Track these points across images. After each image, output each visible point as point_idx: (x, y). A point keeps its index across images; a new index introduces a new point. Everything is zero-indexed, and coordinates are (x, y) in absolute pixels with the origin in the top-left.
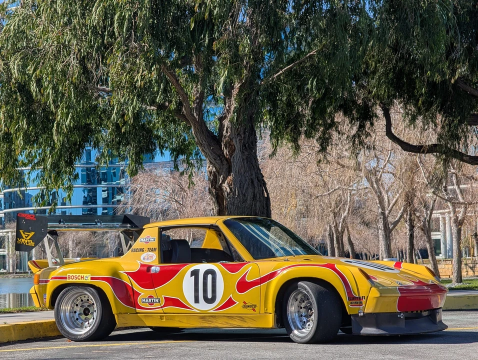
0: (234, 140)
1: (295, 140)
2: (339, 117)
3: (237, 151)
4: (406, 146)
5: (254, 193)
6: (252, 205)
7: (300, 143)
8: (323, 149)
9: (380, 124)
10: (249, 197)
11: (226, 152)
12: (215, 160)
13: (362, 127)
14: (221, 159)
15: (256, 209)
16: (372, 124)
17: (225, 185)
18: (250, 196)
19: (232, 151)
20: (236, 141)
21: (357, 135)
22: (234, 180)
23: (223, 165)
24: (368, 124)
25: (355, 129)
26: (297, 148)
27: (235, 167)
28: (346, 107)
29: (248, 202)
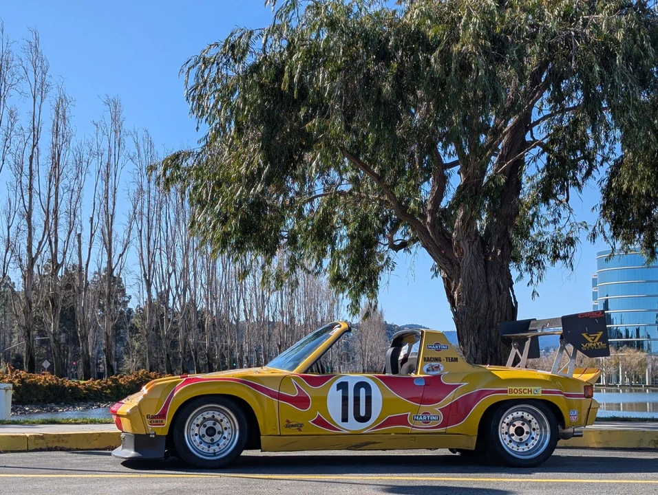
0: (461, 242)
3: (467, 254)
5: (489, 301)
6: (487, 315)
10: (482, 305)
12: (445, 264)
14: (452, 263)
15: (493, 320)
17: (456, 293)
18: (484, 305)
19: (461, 255)
20: (464, 243)
22: (463, 287)
23: (454, 271)
27: (464, 272)
29: (482, 311)
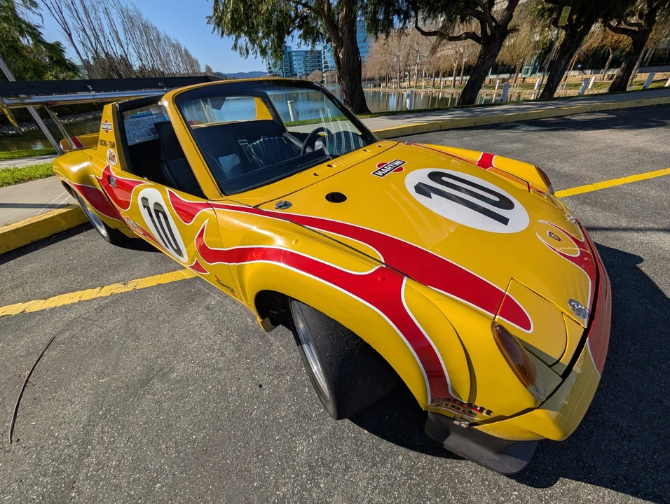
0: (344, 27)
1: (376, 34)
2: (395, 18)
3: (346, 33)
4: (423, 33)
7: (378, 35)
8: (387, 37)
9: (413, 20)
11: (340, 34)
12: (336, 39)
13: (405, 23)
14: (338, 39)
16: (409, 22)
17: (341, 55)
18: (352, 60)
19: (343, 34)
20: (346, 28)
21: (402, 28)
22: (344, 51)
23: (340, 43)
24: (407, 21)
25: (401, 25)
26: (377, 38)
27: (345, 44)
28: (398, 12)
